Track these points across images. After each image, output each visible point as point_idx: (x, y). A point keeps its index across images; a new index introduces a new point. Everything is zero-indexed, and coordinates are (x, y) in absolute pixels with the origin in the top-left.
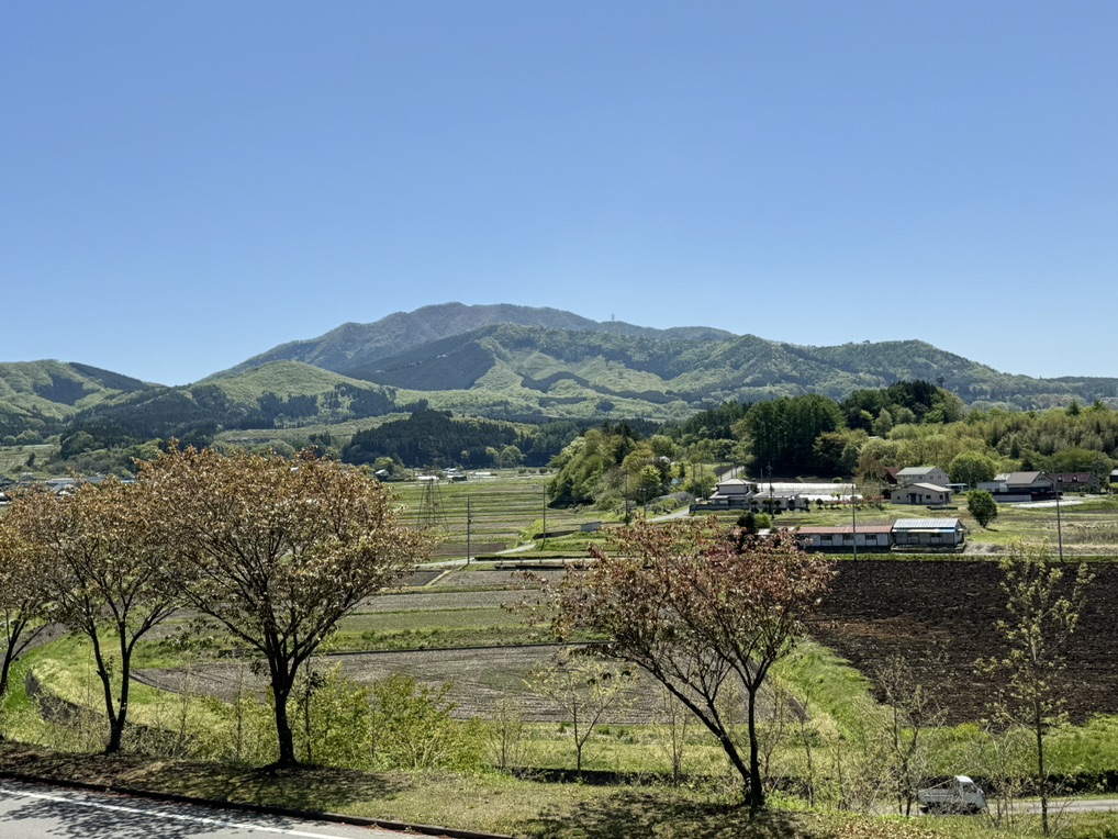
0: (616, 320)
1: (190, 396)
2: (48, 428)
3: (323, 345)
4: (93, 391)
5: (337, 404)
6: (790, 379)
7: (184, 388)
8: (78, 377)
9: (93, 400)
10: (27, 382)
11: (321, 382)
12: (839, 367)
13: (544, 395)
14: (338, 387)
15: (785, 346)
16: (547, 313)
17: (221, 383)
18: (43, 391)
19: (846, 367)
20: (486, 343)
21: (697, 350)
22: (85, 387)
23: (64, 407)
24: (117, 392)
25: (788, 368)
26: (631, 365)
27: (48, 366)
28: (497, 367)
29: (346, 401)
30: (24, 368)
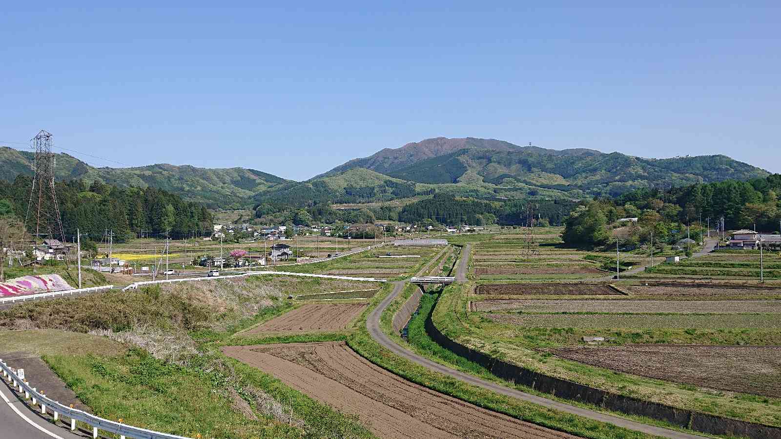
0: (532, 145)
1: (311, 186)
2: (243, 203)
3: (373, 160)
4: (260, 184)
5: (385, 191)
6: (642, 177)
7: (307, 182)
8: (253, 177)
9: (262, 188)
10: (228, 179)
11: (376, 178)
12: (673, 171)
13: (497, 187)
14: (386, 182)
15: (637, 158)
16: (492, 142)
17: (326, 179)
18: (235, 183)
19: (677, 171)
20: (462, 159)
21: (584, 162)
22: (257, 182)
23: (247, 191)
24: (274, 184)
25: (641, 172)
26: (544, 170)
27: (239, 170)
28: (469, 171)
29: (390, 190)
30: (227, 172)
